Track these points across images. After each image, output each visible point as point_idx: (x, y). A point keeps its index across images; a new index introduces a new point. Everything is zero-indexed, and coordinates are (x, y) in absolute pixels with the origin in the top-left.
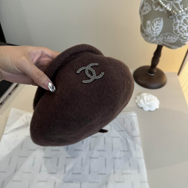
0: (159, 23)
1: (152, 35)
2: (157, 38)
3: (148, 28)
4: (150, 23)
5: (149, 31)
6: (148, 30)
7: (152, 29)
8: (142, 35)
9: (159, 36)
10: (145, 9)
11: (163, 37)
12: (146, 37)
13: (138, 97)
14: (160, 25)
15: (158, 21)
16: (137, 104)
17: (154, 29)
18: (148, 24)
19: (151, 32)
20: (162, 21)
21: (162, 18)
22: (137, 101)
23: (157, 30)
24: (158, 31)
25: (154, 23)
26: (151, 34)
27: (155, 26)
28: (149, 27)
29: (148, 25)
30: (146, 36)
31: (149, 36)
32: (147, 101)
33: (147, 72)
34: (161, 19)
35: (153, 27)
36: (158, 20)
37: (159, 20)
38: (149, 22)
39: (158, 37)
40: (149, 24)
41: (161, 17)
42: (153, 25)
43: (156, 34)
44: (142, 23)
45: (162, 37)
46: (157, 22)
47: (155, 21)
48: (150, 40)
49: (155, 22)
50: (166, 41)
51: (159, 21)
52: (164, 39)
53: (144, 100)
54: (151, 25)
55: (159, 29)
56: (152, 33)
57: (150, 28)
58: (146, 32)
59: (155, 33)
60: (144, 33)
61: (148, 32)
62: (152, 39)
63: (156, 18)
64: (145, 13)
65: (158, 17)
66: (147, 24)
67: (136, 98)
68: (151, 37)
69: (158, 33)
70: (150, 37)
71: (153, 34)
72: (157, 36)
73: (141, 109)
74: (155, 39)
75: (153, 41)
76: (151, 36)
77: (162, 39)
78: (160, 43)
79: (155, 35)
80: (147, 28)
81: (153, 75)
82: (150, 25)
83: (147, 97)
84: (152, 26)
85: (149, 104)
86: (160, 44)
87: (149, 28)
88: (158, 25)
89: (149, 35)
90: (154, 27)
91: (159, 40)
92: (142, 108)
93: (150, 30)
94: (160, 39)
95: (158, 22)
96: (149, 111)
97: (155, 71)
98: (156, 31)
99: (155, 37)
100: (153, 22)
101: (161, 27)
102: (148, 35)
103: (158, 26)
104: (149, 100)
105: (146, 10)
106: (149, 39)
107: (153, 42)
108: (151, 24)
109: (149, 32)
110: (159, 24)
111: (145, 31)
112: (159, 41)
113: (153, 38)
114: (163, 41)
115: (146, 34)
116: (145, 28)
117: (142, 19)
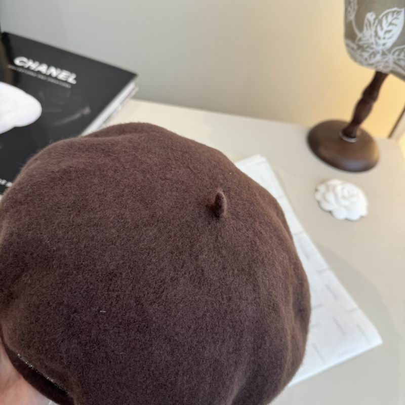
0: (393, 20)
1: (374, 46)
2: (384, 54)
3: (367, 29)
4: (375, 20)
5: (368, 37)
6: (367, 35)
7: (376, 32)
8: (347, 45)
9: (389, 50)
11: (399, 55)
12: (359, 52)
13: (322, 188)
14: (396, 25)
15: (393, 16)
16: (319, 202)
17: (381, 34)
18: (368, 20)
19: (373, 40)
20: (401, 17)
21: (403, 10)
22: (318, 196)
23: (388, 35)
24: (390, 38)
25: (384, 18)
26: (372, 44)
27: (385, 27)
28: (370, 26)
29: (370, 22)
30: (360, 47)
31: (367, 50)
32: (344, 197)
33: (341, 134)
34: (401, 11)
35: (379, 28)
36: (393, 12)
37: (396, 13)
38: (370, 16)
39: (387, 52)
40: (372, 21)
41: (402, 8)
42: (380, 22)
43: (384, 44)
44: (352, 17)
45: (397, 53)
46: (390, 18)
47: (387, 15)
48: (366, 59)
49: (387, 18)
50: (402, 63)
51: (395, 16)
52: (399, 60)
53: (336, 195)
54: (376, 24)
55: (393, 35)
56: (374, 42)
57: (373, 29)
58: (360, 40)
59: (381, 42)
60: (356, 41)
61: (365, 39)
62: (372, 56)
63: (389, 8)
65: (394, 7)
66: (366, 21)
67: (316, 190)
68: (371, 51)
69: (390, 43)
70: (367, 52)
71: (377, 44)
72: (385, 50)
73: (329, 214)
74: (379, 57)
75: (373, 61)
76: (372, 48)
77: (394, 59)
78: (388, 67)
79: (380, 48)
80: (365, 28)
81: (353, 141)
82: (374, 23)
83: (343, 189)
84: (376, 27)
85: (346, 203)
86: (384, 71)
87: (371, 30)
88: (391, 24)
89: (368, 47)
90: (382, 29)
91: (386, 59)
92: (330, 212)
93: (371, 36)
94: (391, 58)
95: (393, 18)
96: (347, 220)
97: (358, 133)
98: (384, 38)
99: (381, 52)
100: (381, 17)
101: (397, 31)
102: (366, 46)
103: (390, 28)
104: (346, 194)
106: (366, 55)
107: (371, 65)
108: (377, 22)
109: (368, 40)
110: (394, 22)
111: (359, 35)
112: (387, 62)
113: (374, 54)
114: (395, 63)
115: (361, 43)
116: (361, 30)
117: (354, 9)
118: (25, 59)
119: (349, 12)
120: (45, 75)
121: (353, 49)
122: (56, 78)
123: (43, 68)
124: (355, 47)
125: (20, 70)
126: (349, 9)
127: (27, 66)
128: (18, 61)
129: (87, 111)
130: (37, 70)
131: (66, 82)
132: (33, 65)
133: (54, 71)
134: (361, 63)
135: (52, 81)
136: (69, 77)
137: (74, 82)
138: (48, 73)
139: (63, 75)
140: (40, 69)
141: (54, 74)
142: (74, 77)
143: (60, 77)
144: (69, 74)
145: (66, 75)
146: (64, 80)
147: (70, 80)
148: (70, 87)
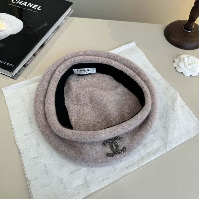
33: (183, 28)
81: (190, 31)
97: (193, 27)
120: (26, 7)
122: (31, 8)
123: (25, 4)
125: (14, 5)
127: (17, 3)
129: (46, 24)
130: (21, 4)
131: (36, 10)
132: (20, 2)
135: (29, 10)
136: (38, 7)
137: (40, 10)
139: (35, 7)
140: (23, 4)
141: (30, 6)
142: (40, 7)
143: (33, 7)
144: (38, 6)
145: (36, 6)
146: (35, 8)
147: (38, 9)
148: (38, 12)
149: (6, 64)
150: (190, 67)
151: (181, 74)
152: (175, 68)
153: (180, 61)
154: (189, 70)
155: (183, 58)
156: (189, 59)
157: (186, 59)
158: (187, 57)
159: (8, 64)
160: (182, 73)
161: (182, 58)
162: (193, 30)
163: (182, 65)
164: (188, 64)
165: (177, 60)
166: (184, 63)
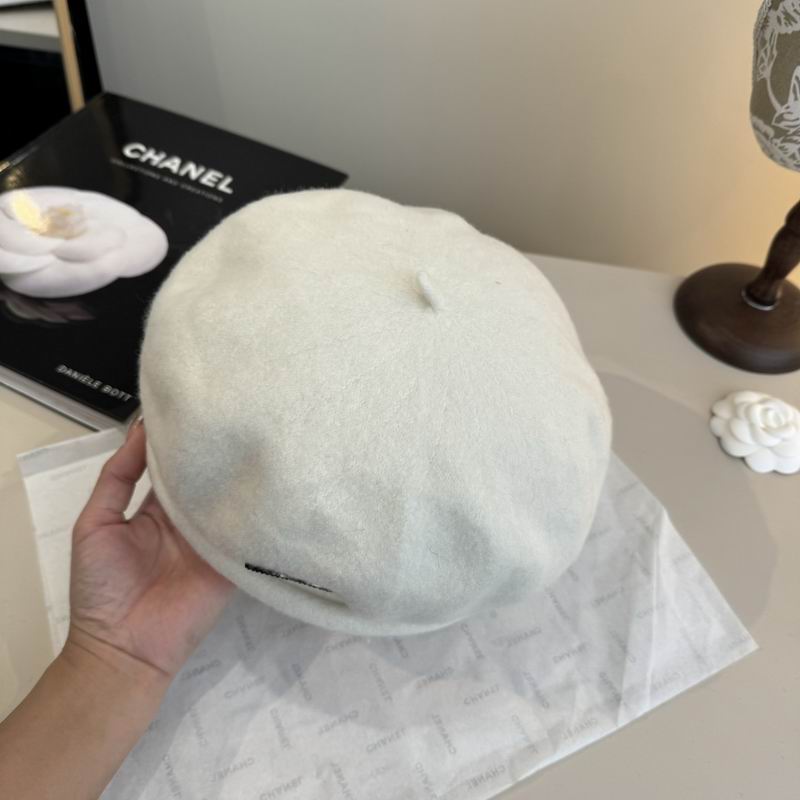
3: (796, 98)
6: (795, 108)
8: (756, 127)
10: (790, 11)
12: (778, 141)
18: (797, 78)
30: (781, 133)
31: (795, 138)
33: (743, 293)
44: (767, 74)
48: (793, 156)
58: (781, 118)
60: (773, 123)
61: (792, 117)
64: (790, 30)
66: (794, 81)
70: (795, 142)
80: (791, 96)
81: (768, 308)
89: (794, 134)
97: (779, 294)
102: (792, 130)
105: (794, 15)
106: (793, 148)
109: (797, 120)
111: (780, 109)
115: (782, 125)
116: (783, 101)
117: (772, 56)
118: (142, 148)
119: (762, 61)
120: (176, 176)
121: (766, 135)
122: (197, 183)
123: (174, 164)
124: (771, 132)
125: (132, 167)
126: (762, 54)
127: (144, 159)
128: (128, 152)
130: (162, 166)
131: (215, 190)
132: (155, 158)
133: (193, 170)
134: (784, 163)
135: (189, 188)
136: (220, 180)
137: (229, 191)
138: (183, 173)
139: (209, 178)
140: (167, 164)
141: (194, 175)
142: (229, 180)
143: (204, 181)
144: (220, 175)
145: (214, 176)
146: (211, 185)
147: (223, 187)
148: (220, 200)
149: (101, 387)
150: (773, 441)
151: (741, 463)
152: (715, 440)
153: (735, 415)
154: (769, 452)
155: (745, 405)
156: (766, 411)
157: (758, 410)
158: (762, 402)
159: (107, 389)
160: (743, 459)
161: (742, 403)
162: (777, 304)
163: (742, 430)
164: (764, 429)
165: (723, 412)
166: (752, 426)
